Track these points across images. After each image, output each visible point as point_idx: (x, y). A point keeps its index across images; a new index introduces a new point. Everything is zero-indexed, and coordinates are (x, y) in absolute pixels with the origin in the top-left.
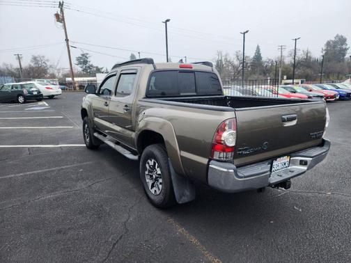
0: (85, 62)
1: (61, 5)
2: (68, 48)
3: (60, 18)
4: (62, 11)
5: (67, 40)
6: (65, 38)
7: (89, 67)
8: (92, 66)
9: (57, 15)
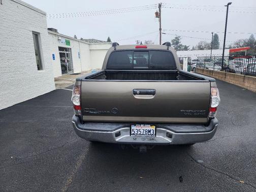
0: (177, 43)
1: (160, 6)
2: (161, 34)
3: (158, 15)
4: (160, 10)
5: (160, 29)
6: (159, 28)
7: (179, 46)
8: (181, 45)
9: (157, 13)
